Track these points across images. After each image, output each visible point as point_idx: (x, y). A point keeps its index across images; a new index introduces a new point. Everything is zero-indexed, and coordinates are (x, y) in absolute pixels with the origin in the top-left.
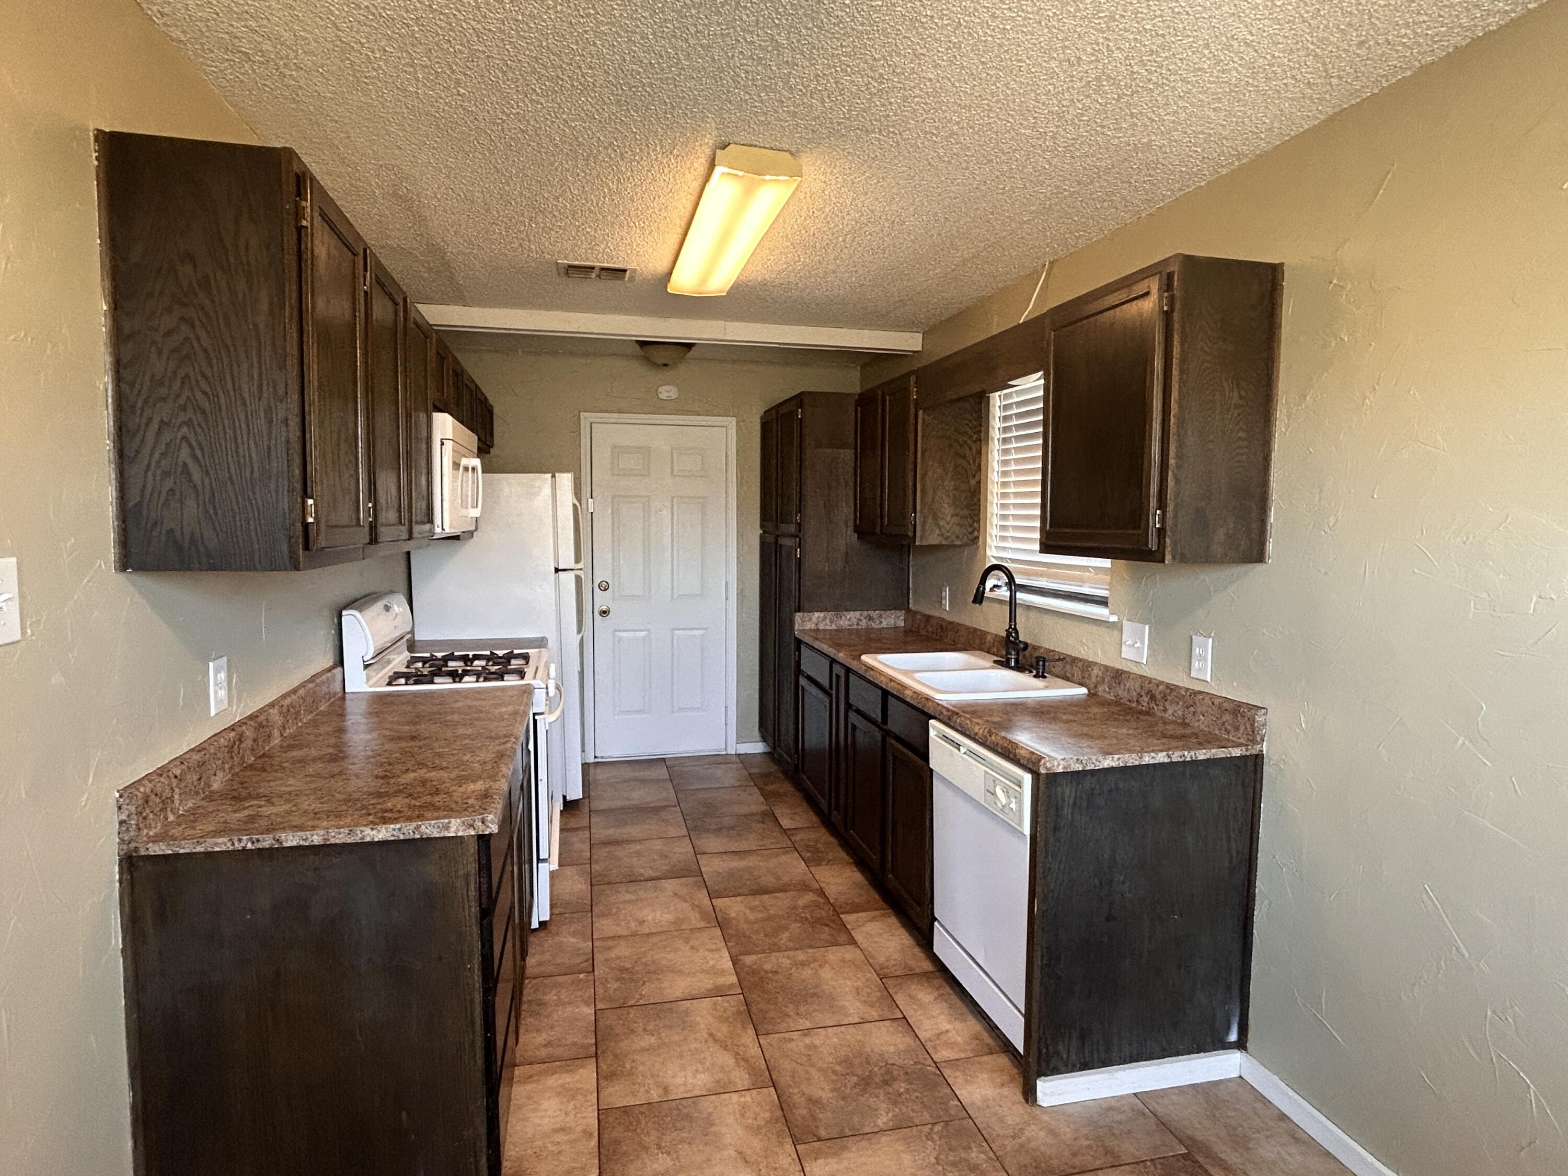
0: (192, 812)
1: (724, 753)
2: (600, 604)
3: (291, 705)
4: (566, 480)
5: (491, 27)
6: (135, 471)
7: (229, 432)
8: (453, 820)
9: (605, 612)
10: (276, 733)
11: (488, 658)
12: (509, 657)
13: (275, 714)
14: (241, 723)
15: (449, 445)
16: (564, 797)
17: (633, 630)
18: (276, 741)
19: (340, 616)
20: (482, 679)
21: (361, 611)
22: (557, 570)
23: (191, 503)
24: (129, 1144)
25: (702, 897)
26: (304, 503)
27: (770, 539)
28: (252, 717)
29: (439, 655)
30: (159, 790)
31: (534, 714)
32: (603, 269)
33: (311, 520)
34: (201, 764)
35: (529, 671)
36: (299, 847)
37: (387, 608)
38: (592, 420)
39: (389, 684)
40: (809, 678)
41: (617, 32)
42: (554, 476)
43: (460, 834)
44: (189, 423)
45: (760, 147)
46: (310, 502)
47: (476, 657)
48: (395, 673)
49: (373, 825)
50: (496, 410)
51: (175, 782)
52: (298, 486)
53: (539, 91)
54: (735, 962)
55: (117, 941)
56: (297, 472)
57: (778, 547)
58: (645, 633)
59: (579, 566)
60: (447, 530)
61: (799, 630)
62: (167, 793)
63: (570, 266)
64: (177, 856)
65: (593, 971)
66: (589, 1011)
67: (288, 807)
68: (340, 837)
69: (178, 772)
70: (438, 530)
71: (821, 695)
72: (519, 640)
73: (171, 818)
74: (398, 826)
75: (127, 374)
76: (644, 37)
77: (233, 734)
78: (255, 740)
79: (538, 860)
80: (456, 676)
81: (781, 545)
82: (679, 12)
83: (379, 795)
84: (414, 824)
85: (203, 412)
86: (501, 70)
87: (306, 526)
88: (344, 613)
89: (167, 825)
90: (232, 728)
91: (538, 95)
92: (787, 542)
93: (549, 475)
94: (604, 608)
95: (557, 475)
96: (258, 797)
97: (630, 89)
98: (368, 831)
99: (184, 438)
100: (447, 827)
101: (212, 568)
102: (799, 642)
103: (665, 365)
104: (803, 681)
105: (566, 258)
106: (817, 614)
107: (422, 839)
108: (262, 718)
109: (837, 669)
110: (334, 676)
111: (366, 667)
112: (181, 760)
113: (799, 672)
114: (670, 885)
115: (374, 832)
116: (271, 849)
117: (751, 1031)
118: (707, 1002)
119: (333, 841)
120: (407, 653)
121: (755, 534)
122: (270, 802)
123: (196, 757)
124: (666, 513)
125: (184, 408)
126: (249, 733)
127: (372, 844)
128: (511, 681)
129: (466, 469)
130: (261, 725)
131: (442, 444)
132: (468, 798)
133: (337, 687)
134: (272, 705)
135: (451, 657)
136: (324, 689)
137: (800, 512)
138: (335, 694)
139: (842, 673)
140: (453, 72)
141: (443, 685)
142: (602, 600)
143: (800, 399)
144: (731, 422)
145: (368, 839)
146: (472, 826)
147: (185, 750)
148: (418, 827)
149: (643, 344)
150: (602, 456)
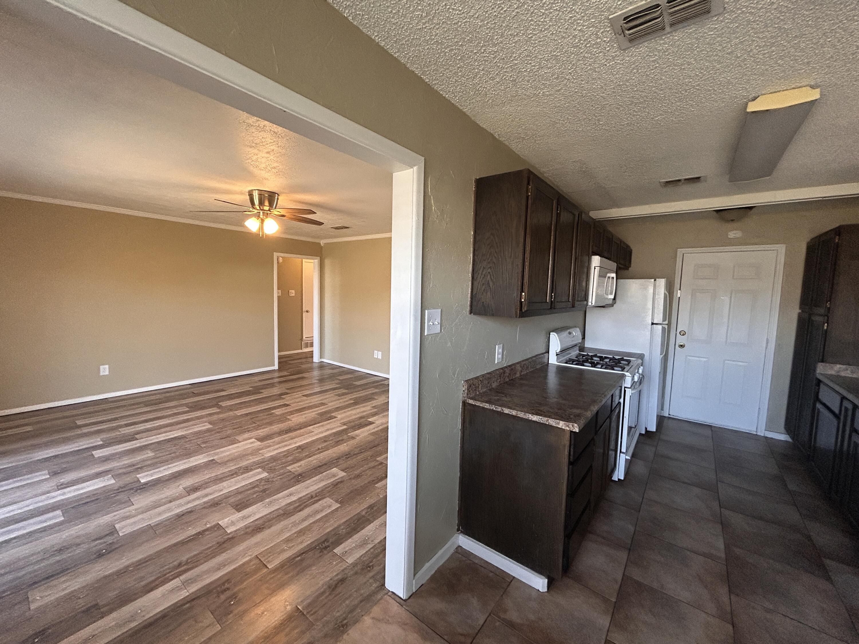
0: (484, 393)
1: (755, 433)
2: (680, 341)
3: (525, 364)
4: (662, 283)
5: (609, 93)
6: (475, 283)
7: (501, 271)
8: (561, 422)
9: (682, 346)
10: (518, 373)
11: (611, 359)
12: (619, 360)
13: (518, 367)
14: (506, 367)
15: (597, 269)
16: (646, 428)
17: (699, 357)
18: (518, 375)
19: (550, 334)
20: (604, 367)
21: (557, 334)
22: (653, 324)
23: (489, 293)
24: (458, 488)
25: (715, 505)
26: (521, 295)
27: (806, 316)
28: (509, 366)
29: (590, 354)
30: (474, 383)
31: (625, 387)
32: (686, 180)
33: (523, 300)
34: (489, 378)
35: (627, 368)
36: (508, 414)
37: (570, 333)
38: (684, 252)
39: (566, 363)
40: (824, 405)
41: (673, 69)
42: (655, 280)
43: (563, 428)
44: (490, 268)
45: (783, 91)
46: (523, 294)
47: (606, 358)
48: (570, 359)
49: (533, 414)
50: (633, 251)
51: (480, 382)
52: (520, 288)
53: (637, 110)
54: (727, 546)
55: (460, 426)
56: (520, 283)
57: (810, 321)
58: (707, 359)
59: (664, 323)
60: (593, 304)
61: (819, 374)
62: (477, 385)
63: (667, 182)
64: (475, 405)
65: (639, 511)
66: (631, 528)
67: (510, 399)
68: (521, 415)
69: (481, 379)
70: (590, 304)
71: (831, 416)
72: (626, 353)
73: (478, 393)
74: (541, 417)
75: (476, 253)
76: (689, 64)
77: (502, 371)
78: (509, 374)
79: (621, 452)
80: (594, 365)
81: (812, 320)
82: (708, 44)
83: (540, 404)
84: (547, 419)
85: (495, 264)
86: (617, 108)
87: (521, 302)
88: (551, 333)
89: (476, 395)
90: (502, 369)
91: (636, 112)
92: (817, 319)
93: (653, 280)
94: (682, 344)
95: (657, 279)
96: (503, 393)
97: (686, 91)
98: (530, 416)
99: (489, 273)
100: (558, 424)
101: (493, 315)
102: (819, 382)
103: (732, 220)
104: (819, 406)
105: (664, 179)
106: (838, 366)
107: (549, 425)
108: (513, 367)
109: (846, 404)
110: (544, 356)
111: (557, 355)
112: (483, 376)
113: (817, 399)
114: (697, 491)
115: (532, 417)
116: (500, 412)
117: (726, 589)
118: (701, 558)
119: (519, 415)
120: (578, 351)
121: (795, 312)
122: (506, 396)
123: (488, 376)
124: (726, 299)
125: (489, 263)
126: (508, 371)
127: (531, 421)
128: (617, 371)
129: (609, 278)
130: (512, 369)
131: (595, 268)
132: (571, 415)
133: (546, 361)
134: (518, 363)
135: (595, 356)
136: (540, 360)
137: (830, 301)
138: (544, 363)
139: (850, 407)
140: (596, 117)
141: (587, 367)
142: (681, 340)
143: (838, 231)
144: (782, 248)
145: (530, 419)
146: (568, 426)
147: (486, 372)
148: (548, 420)
149: (718, 211)
150: (688, 270)
